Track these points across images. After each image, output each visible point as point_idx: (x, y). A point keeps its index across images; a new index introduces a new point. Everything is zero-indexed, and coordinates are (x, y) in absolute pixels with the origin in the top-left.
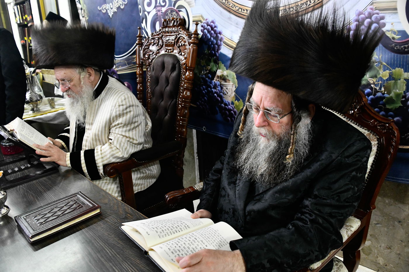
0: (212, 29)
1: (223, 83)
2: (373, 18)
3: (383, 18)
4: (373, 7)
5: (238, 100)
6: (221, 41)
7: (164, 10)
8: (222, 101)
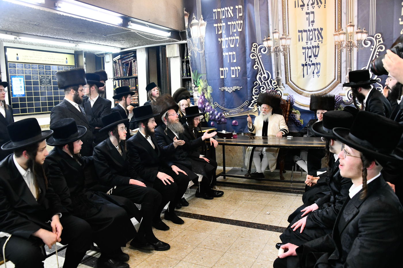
0: (292, 98)
1: (295, 114)
2: (340, 97)
3: (342, 97)
4: (340, 95)
5: (301, 119)
6: (294, 102)
7: (269, 91)
8: (295, 120)
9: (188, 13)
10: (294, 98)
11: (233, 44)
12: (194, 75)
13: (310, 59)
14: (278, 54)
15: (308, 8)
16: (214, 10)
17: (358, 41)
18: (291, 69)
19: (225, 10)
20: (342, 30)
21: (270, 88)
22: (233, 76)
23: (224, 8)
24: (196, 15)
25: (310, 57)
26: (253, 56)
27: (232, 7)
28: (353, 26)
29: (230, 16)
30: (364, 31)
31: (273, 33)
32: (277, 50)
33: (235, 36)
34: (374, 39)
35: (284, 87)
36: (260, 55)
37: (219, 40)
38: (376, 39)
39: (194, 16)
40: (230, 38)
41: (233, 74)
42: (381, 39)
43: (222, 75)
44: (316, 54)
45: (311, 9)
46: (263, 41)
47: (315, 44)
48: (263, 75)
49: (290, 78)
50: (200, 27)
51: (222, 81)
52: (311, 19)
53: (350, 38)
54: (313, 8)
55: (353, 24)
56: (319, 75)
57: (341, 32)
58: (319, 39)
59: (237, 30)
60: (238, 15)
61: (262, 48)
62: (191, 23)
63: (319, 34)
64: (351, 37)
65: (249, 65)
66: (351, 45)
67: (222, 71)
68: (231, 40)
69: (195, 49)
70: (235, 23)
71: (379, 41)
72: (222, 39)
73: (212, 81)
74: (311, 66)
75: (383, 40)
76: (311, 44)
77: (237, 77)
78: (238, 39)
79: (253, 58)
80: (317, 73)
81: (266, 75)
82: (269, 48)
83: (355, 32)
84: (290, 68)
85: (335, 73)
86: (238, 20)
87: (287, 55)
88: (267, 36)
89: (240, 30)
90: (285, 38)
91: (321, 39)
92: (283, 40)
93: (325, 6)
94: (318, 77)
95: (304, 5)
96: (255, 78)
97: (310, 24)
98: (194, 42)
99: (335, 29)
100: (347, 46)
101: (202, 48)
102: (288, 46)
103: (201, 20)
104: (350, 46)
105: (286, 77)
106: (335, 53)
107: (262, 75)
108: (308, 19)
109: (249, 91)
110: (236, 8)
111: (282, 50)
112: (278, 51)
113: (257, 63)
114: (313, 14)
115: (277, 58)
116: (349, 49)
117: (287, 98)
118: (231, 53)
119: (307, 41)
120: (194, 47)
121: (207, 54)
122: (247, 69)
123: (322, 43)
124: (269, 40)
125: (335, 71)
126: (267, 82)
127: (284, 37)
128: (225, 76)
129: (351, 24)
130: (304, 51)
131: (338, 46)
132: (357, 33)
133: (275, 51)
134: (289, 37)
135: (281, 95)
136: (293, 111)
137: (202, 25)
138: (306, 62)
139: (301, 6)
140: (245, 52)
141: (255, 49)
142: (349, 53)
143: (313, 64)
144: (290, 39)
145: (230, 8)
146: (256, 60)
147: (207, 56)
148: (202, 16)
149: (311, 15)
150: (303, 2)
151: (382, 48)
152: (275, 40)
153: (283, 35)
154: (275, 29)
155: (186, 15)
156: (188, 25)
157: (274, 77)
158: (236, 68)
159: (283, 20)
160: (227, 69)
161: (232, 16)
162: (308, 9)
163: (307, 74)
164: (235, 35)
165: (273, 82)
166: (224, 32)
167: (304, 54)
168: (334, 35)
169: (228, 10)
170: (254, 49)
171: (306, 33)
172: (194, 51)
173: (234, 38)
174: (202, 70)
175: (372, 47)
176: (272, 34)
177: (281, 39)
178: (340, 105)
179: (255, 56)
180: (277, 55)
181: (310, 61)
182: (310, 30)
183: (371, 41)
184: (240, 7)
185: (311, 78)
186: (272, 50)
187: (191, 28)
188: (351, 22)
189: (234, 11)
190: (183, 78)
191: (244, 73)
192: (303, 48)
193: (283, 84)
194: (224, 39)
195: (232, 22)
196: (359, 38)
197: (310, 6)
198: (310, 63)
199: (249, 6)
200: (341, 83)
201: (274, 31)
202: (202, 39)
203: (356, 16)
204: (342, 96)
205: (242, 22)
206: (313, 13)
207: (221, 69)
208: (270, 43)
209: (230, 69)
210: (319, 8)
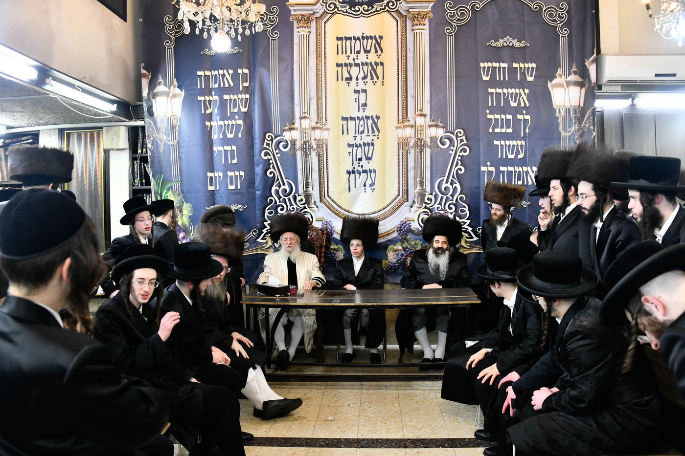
0: (329, 225)
2: (407, 223)
4: (407, 219)
6: (333, 231)
9: (149, 73)
10: (333, 225)
11: (231, 133)
12: (158, 184)
13: (359, 163)
14: (309, 153)
15: (357, 83)
16: (199, 73)
17: (431, 138)
18: (329, 179)
19: (219, 74)
20: (409, 121)
21: (293, 208)
22: (233, 187)
23: (216, 71)
24: (164, 78)
25: (360, 159)
26: (265, 155)
27: (232, 70)
28: (425, 116)
29: (227, 85)
30: (439, 124)
31: (301, 118)
32: (307, 146)
33: (235, 120)
34: (454, 137)
35: (317, 207)
36: (277, 154)
37: (207, 123)
38: (457, 136)
39: (160, 80)
40: (226, 122)
41: (231, 184)
42: (464, 137)
43: (211, 185)
44: (369, 156)
45: (361, 86)
46: (284, 131)
47: (368, 140)
48: (283, 187)
49: (328, 192)
50: (171, 99)
51: (210, 196)
52: (362, 101)
53: (421, 134)
54: (365, 84)
55: (424, 113)
56: (374, 189)
57: (407, 123)
58: (373, 132)
59: (239, 109)
60: (242, 84)
61: (282, 142)
62: (155, 91)
63: (373, 125)
64: (422, 131)
65: (259, 170)
66: (422, 144)
67: (211, 178)
68: (228, 125)
69: (161, 137)
70: (236, 97)
71: (462, 141)
72: (212, 123)
73: (193, 194)
74: (362, 174)
75: (466, 140)
76: (361, 139)
77: (239, 188)
78: (241, 124)
79: (266, 158)
80: (371, 185)
81: (287, 187)
82: (293, 142)
83: (427, 125)
84: (327, 176)
85: (399, 186)
86: (241, 93)
87: (323, 155)
88: (289, 122)
89: (245, 110)
90: (321, 128)
91: (376, 133)
92: (317, 132)
93: (383, 82)
94: (373, 191)
95: (350, 79)
96: (268, 192)
97: (361, 109)
98: (159, 124)
99: (399, 119)
100: (416, 145)
101: (174, 137)
102: (324, 141)
103: (174, 88)
104: (420, 145)
105: (320, 191)
106: (399, 155)
107: (280, 187)
108: (357, 100)
109: (258, 213)
110: (239, 72)
111: (315, 146)
112: (309, 149)
113: (273, 165)
114: (365, 94)
115: (306, 160)
116: (418, 151)
117: (322, 225)
118: (228, 148)
119: (355, 134)
120: (158, 134)
121: (183, 146)
122: (256, 176)
123: (378, 138)
124: (293, 129)
125: (399, 182)
126: (289, 199)
127: (319, 125)
128: (216, 187)
129: (422, 113)
130: (350, 149)
131: (403, 145)
132: (430, 127)
133: (304, 149)
134: (328, 126)
135: (311, 220)
136: (332, 247)
137: (174, 96)
138: (354, 168)
139: (347, 79)
140: (252, 147)
141: (270, 142)
142: (419, 156)
143: (365, 171)
144: (328, 129)
145: (228, 71)
146: (271, 162)
147: (182, 150)
148: (175, 81)
149: (362, 95)
150: (349, 73)
151: (465, 151)
152: (304, 130)
153: (317, 123)
154: (305, 113)
155: (145, 76)
156: (149, 94)
157: (301, 191)
158: (237, 173)
159: (318, 98)
160: (221, 174)
161: (232, 85)
162: (357, 85)
163: (355, 187)
164: (237, 117)
165: (298, 198)
166: (216, 111)
167: (351, 154)
168: (397, 128)
169: (224, 75)
170: (268, 142)
171: (354, 122)
172: (159, 142)
173: (234, 122)
174: (174, 174)
175: (452, 148)
176: (299, 120)
177: (314, 128)
178: (407, 235)
179: (270, 155)
180: (306, 155)
181: (359, 166)
182: (360, 118)
183: (450, 140)
184: (246, 71)
185: (361, 192)
186: (298, 146)
187: (153, 100)
188: (421, 110)
189: (235, 77)
190: (134, 188)
191: (250, 182)
192: (350, 145)
193: (315, 202)
194: (215, 122)
195: (231, 95)
196: (433, 135)
197: (360, 81)
198: (360, 169)
199: (261, 71)
200: (408, 201)
201: (302, 116)
202: (174, 122)
203: (428, 102)
204: (410, 222)
205: (248, 96)
206: (365, 91)
207: (210, 174)
208: (295, 135)
209: (225, 175)
210: (374, 84)
